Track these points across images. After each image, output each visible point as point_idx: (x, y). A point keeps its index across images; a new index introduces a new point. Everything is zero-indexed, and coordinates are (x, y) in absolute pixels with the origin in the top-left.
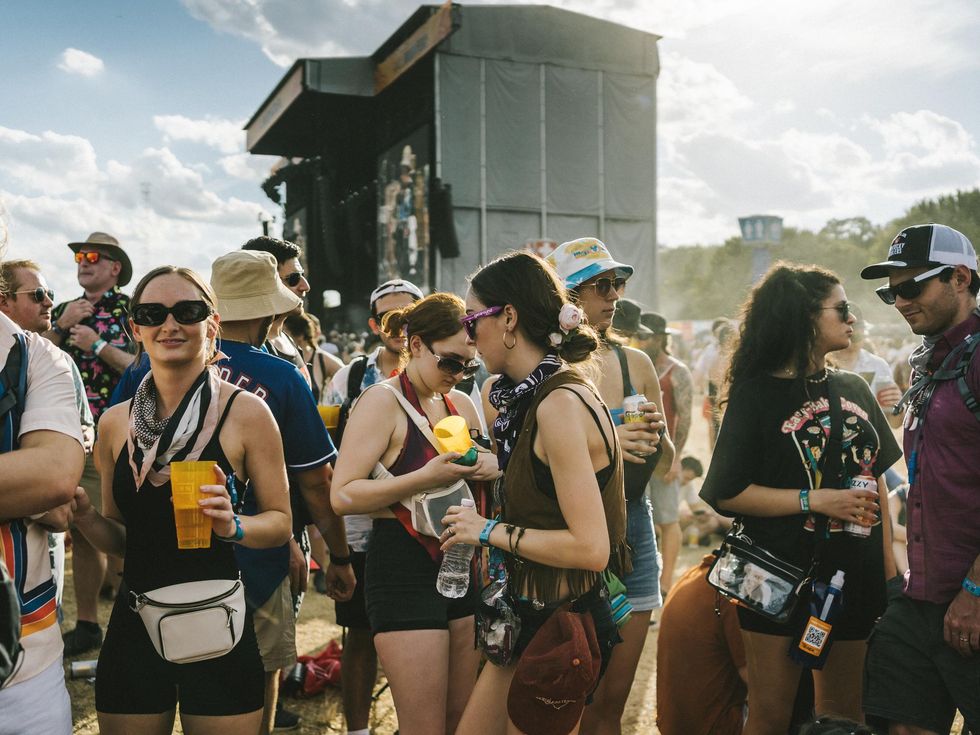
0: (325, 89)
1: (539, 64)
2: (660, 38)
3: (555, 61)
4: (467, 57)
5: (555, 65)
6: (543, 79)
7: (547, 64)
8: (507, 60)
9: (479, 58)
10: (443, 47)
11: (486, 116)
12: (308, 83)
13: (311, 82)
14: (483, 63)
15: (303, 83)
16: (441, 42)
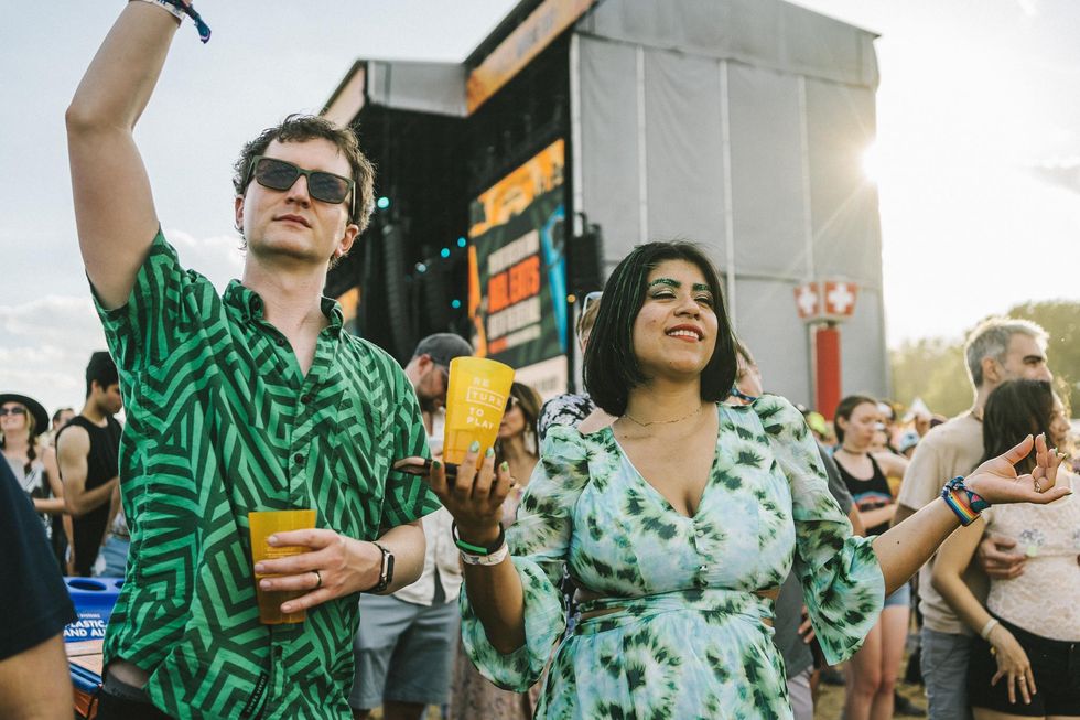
0: (397, 101)
1: (718, 61)
2: (877, 36)
3: (740, 57)
4: (618, 42)
5: (742, 64)
6: (724, 81)
7: (730, 61)
8: (675, 51)
9: (634, 45)
10: (585, 26)
11: (647, 130)
12: (371, 91)
13: (377, 89)
14: (641, 54)
15: (365, 91)
16: (582, 17)
